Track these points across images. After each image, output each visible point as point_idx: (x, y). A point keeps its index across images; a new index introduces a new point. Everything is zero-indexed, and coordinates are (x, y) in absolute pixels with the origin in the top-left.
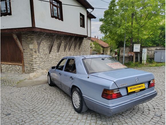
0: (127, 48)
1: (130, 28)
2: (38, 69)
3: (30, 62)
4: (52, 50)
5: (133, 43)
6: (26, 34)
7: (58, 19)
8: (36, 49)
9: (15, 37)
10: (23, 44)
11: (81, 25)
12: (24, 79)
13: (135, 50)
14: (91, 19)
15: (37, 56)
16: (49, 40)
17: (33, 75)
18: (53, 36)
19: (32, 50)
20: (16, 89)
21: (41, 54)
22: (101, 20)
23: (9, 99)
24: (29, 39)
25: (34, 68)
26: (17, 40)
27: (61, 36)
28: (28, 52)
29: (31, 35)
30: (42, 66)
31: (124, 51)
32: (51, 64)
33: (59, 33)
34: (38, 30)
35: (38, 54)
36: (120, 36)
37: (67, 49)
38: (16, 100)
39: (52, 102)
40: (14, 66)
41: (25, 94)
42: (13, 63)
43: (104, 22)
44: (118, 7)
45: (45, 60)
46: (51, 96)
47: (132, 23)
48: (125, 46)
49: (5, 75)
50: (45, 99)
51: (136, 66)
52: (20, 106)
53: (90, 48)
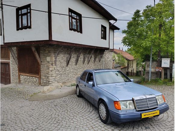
0: (155, 62)
1: (156, 41)
2: (53, 82)
3: (46, 75)
4: (70, 63)
5: (162, 57)
6: (44, 46)
7: (76, 32)
8: (53, 62)
9: (33, 49)
10: (41, 56)
11: (102, 37)
12: (39, 91)
13: (163, 65)
14: (114, 30)
15: (53, 69)
16: (67, 53)
17: (48, 88)
18: (71, 48)
19: (48, 62)
20: (27, 103)
21: (58, 66)
22: (124, 32)
23: (17, 114)
24: (47, 52)
25: (50, 81)
26: (35, 52)
27: (79, 49)
28: (45, 64)
29: (48, 48)
30: (58, 79)
31: (150, 66)
32: (68, 77)
33: (78, 46)
34: (55, 43)
35: (54, 66)
36: (146, 49)
37: (86, 62)
38: (23, 116)
39: (58, 122)
40: (31, 77)
41: (34, 109)
42: (31, 75)
43: (127, 33)
44: (143, 18)
45: (62, 73)
46: (59, 115)
47: (160, 35)
48: (151, 59)
49: (22, 86)
50: (52, 118)
51: (165, 83)
52: (25, 124)
53: (112, 60)
